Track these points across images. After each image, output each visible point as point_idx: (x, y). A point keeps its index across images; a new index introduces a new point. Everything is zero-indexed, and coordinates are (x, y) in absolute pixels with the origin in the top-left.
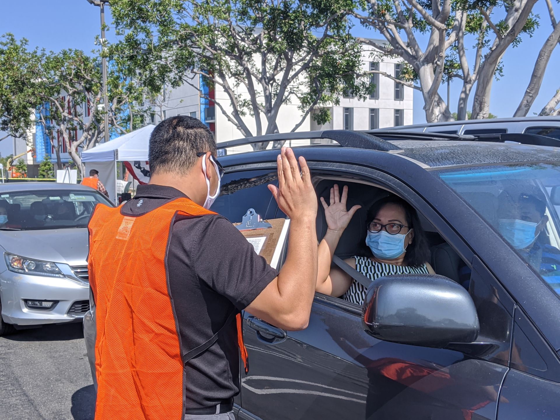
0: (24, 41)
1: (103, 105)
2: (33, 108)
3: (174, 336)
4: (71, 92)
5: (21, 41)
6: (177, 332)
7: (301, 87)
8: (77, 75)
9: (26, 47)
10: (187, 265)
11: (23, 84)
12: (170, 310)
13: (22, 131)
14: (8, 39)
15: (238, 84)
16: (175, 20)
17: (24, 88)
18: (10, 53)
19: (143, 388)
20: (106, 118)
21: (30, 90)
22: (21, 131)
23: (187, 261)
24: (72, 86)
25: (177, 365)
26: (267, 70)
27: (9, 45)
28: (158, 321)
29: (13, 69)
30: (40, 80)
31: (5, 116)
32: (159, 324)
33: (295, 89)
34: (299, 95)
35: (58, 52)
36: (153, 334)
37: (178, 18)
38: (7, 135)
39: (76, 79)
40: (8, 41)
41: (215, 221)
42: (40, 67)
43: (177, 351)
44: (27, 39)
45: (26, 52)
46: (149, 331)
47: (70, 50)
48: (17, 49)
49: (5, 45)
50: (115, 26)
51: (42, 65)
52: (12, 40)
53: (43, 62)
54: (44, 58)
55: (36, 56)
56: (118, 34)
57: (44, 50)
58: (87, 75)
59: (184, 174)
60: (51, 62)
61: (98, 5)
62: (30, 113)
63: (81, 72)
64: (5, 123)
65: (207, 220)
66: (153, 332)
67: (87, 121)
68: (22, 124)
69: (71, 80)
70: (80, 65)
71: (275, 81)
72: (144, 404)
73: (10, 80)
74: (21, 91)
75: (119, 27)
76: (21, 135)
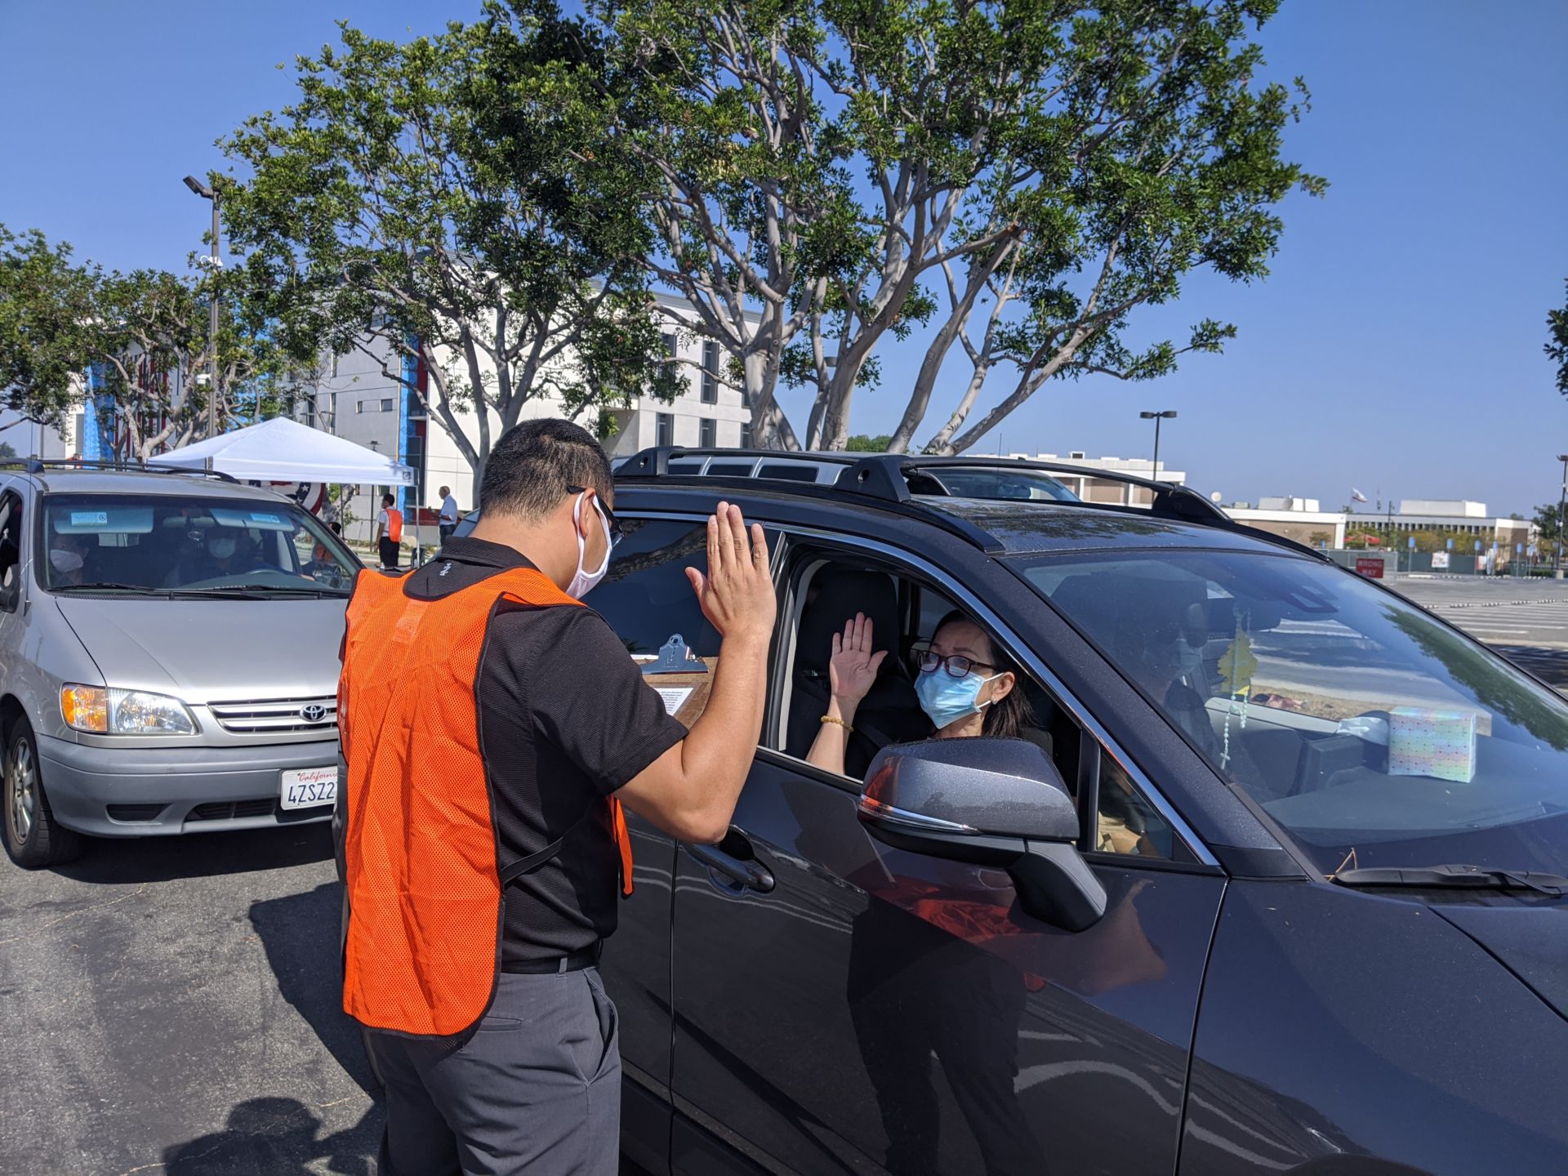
0: (64, 249)
1: (209, 376)
2: (73, 371)
3: (486, 830)
4: (148, 347)
5: (59, 248)
6: (493, 824)
7: (566, 373)
8: (163, 319)
9: (67, 259)
10: (514, 697)
11: (56, 326)
12: (480, 781)
13: (50, 413)
14: (31, 241)
15: (457, 357)
16: (340, 239)
17: (57, 334)
18: (33, 267)
19: (421, 928)
20: (213, 402)
21: (69, 339)
22: (48, 412)
23: (513, 686)
24: (152, 336)
25: (488, 889)
26: (506, 338)
27: (32, 254)
28: (457, 801)
29: (36, 298)
30: (89, 321)
31: (17, 383)
32: (459, 807)
33: (555, 375)
34: (562, 386)
35: (126, 274)
36: (448, 825)
37: (345, 236)
38: (20, 418)
39: (158, 324)
40: (31, 245)
41: (580, 618)
42: (91, 297)
43: (490, 860)
44: (71, 245)
45: (66, 267)
46: (440, 819)
47: (151, 272)
48: (48, 261)
49: (25, 252)
50: (228, 237)
51: (94, 295)
52: (40, 243)
53: (97, 290)
54: (100, 282)
55: (84, 277)
56: (235, 252)
57: (99, 268)
58: (181, 320)
59: (534, 521)
60: (112, 291)
61: (209, 196)
62: (68, 380)
63: (169, 314)
64: (16, 395)
65: (564, 614)
66: (447, 821)
67: (177, 403)
68: (51, 401)
69: (150, 326)
70: (168, 301)
71: (520, 358)
72: (422, 960)
73: (30, 317)
74: (51, 338)
75: (237, 240)
76: (50, 420)
